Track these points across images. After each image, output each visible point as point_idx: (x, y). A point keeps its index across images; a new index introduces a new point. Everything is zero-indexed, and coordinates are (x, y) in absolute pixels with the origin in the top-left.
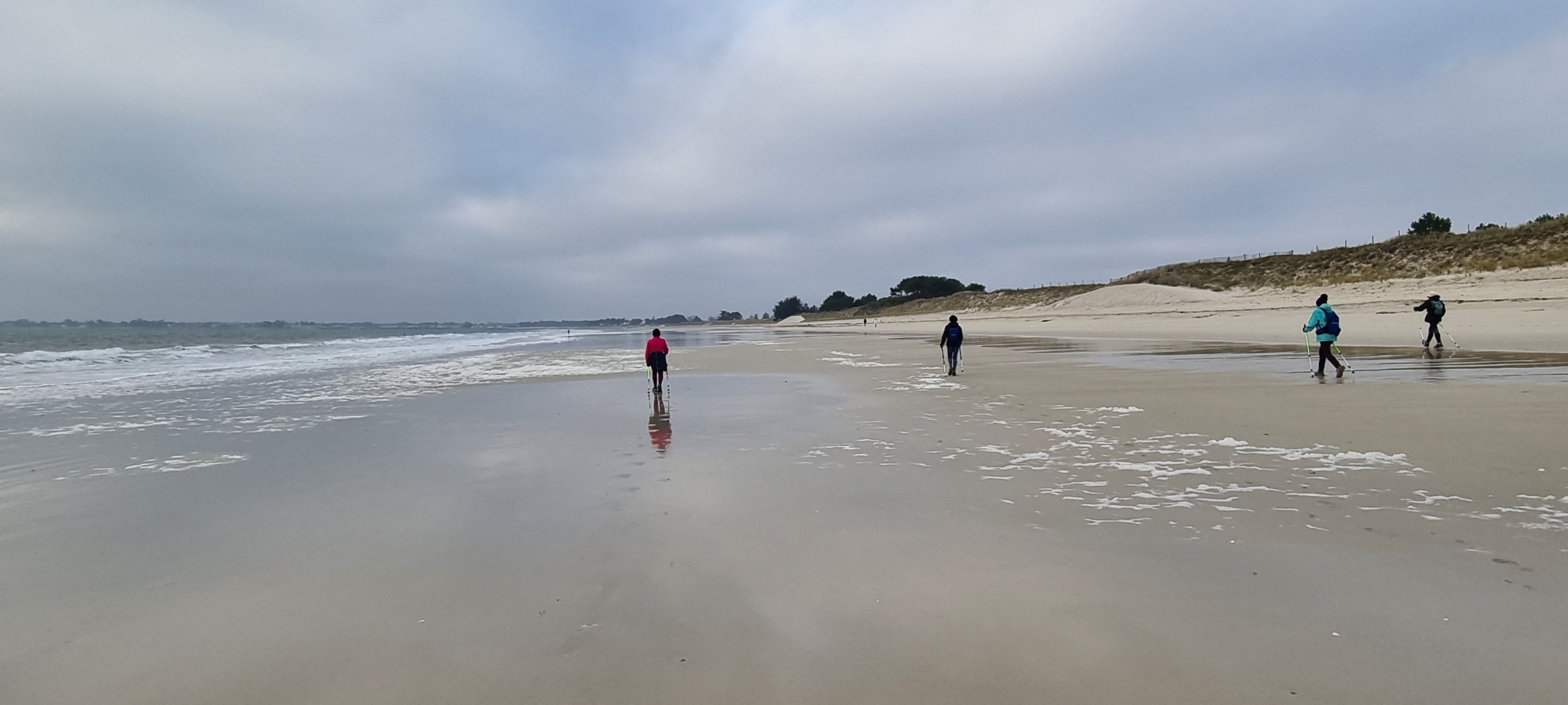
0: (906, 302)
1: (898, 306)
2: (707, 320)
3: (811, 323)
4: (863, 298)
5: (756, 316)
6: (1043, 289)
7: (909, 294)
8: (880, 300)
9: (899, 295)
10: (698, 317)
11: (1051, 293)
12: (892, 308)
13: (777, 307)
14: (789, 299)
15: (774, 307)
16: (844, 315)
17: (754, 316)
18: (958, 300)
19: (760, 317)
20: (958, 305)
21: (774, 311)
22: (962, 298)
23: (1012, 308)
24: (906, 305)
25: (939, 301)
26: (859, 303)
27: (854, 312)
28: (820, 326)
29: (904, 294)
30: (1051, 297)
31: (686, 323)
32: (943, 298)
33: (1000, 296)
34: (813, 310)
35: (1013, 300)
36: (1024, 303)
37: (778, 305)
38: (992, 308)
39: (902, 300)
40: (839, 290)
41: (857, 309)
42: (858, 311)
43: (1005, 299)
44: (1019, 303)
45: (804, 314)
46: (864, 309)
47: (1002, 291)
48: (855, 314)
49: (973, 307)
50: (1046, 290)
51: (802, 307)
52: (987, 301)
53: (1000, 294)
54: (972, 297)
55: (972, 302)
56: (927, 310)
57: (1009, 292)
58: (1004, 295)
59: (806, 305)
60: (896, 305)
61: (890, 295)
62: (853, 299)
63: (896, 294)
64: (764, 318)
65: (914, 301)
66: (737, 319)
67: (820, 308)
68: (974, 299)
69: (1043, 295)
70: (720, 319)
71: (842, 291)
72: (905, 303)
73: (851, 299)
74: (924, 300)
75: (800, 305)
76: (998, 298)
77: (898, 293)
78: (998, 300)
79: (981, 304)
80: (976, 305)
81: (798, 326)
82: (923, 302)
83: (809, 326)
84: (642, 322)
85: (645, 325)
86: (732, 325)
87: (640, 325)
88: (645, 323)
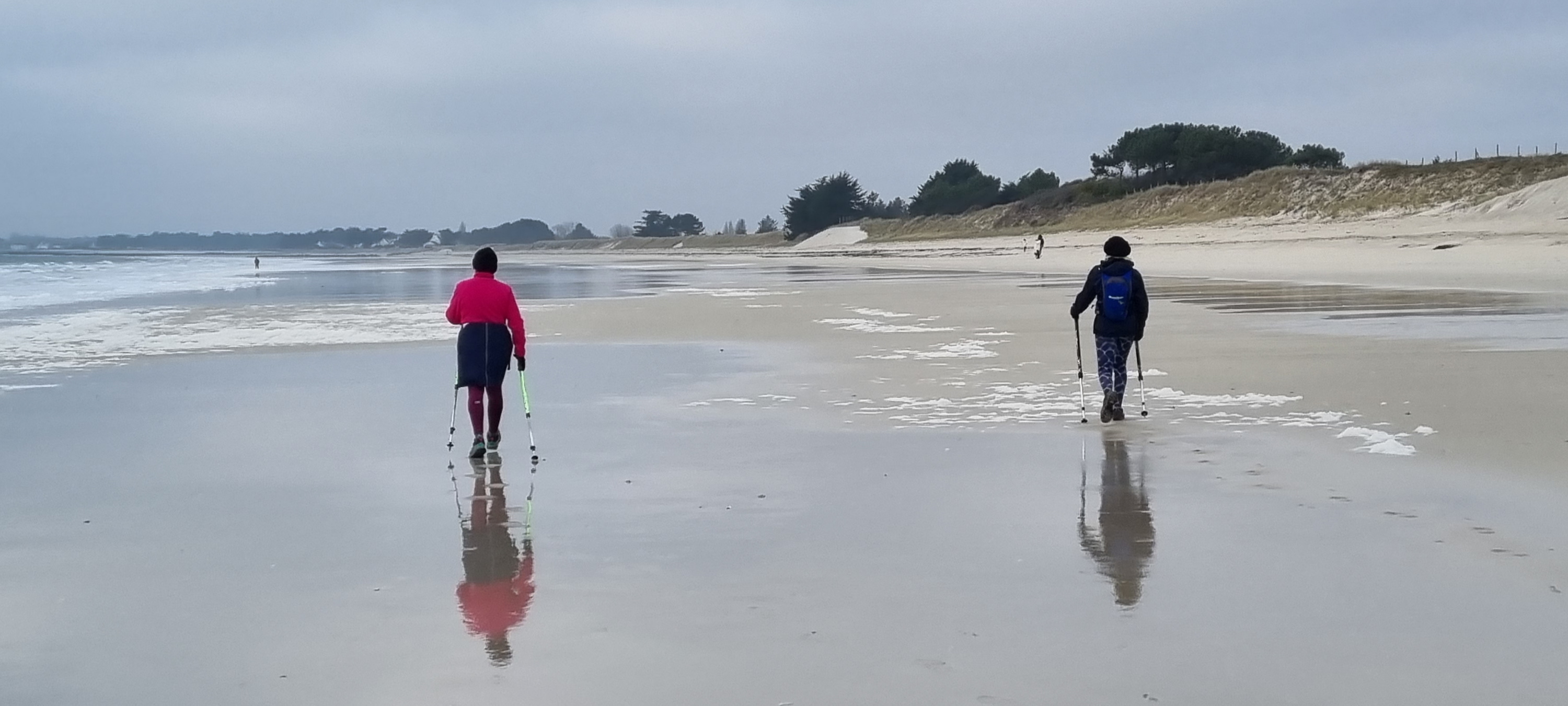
0: (1131, 192)
1: (1111, 203)
2: (607, 234)
3: (878, 247)
4: (1024, 179)
5: (742, 223)
6: (1478, 161)
7: (1143, 171)
8: (1067, 185)
9: (1114, 175)
10: (584, 225)
11: (1492, 175)
12: (1095, 208)
13: (794, 202)
14: (828, 179)
15: (787, 203)
16: (971, 225)
17: (734, 226)
18: (1262, 190)
19: (752, 228)
20: (1262, 202)
21: (787, 213)
22: (1271, 184)
23: (1390, 212)
24: (1130, 201)
25: (1214, 191)
26: (1012, 193)
27: (996, 217)
28: (901, 254)
29: (1127, 170)
30: (1492, 185)
31: (551, 242)
32: (1225, 182)
33: (1367, 181)
34: (894, 211)
35: (1399, 190)
36: (1425, 200)
37: (797, 195)
38: (1342, 212)
39: (1123, 188)
40: (961, 157)
41: (1005, 209)
42: (1007, 216)
43: (1381, 188)
44: (1412, 201)
45: (866, 221)
46: (1022, 209)
47: (1372, 167)
48: (998, 225)
49: (1297, 207)
50: (1484, 167)
51: (862, 204)
52: (1333, 193)
53: (1366, 176)
54: (1297, 183)
55: (1295, 197)
56: (1183, 216)
57: (1391, 171)
58: (1379, 177)
59: (873, 197)
60: (1105, 201)
61: (1092, 175)
62: (998, 181)
63: (1106, 172)
64: (761, 231)
65: (1151, 190)
66: (688, 233)
67: (912, 206)
68: (1301, 187)
69: (1473, 179)
70: (643, 232)
71: (969, 161)
72: (1128, 196)
73: (992, 183)
74: (1176, 187)
75: (859, 197)
76: (1361, 185)
77: (1111, 169)
78: (1360, 191)
79: (1318, 201)
80: (1306, 203)
81: (846, 254)
82: (1173, 193)
83: (874, 253)
84: (432, 240)
85: (439, 248)
86: (675, 249)
87: (426, 247)
88: (439, 242)
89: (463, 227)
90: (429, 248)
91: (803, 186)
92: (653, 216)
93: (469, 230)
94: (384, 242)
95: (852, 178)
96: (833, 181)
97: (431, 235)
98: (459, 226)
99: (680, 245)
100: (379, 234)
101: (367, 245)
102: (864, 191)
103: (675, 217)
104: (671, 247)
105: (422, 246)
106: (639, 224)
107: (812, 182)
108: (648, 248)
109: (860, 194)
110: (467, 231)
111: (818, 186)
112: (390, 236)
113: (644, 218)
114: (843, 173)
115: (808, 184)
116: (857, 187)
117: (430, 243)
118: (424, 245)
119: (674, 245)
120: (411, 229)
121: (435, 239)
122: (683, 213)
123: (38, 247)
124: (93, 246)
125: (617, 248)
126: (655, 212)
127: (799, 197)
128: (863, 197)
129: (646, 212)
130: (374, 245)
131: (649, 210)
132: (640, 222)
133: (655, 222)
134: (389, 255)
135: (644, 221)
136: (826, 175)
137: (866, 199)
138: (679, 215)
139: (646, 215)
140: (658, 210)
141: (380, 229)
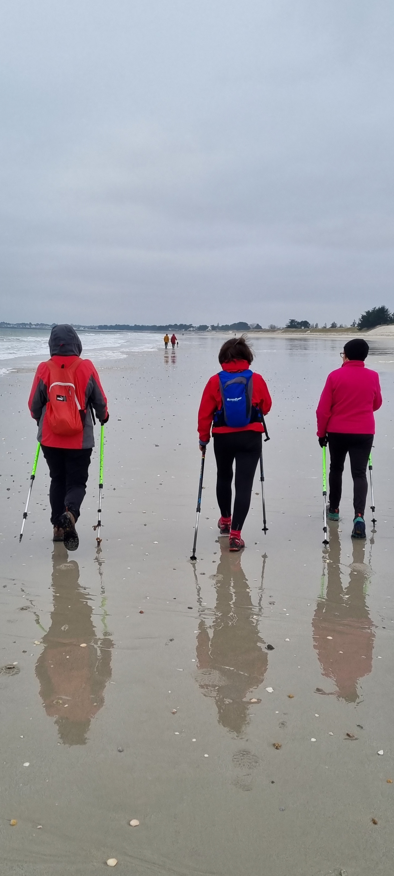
13: (363, 316)
15: (360, 317)
51: (391, 318)
84: (209, 328)
85: (211, 331)
86: (307, 333)
87: (207, 331)
88: (211, 329)
89: (218, 324)
90: (208, 331)
91: (367, 311)
92: (292, 321)
93: (220, 325)
94: (191, 329)
95: (386, 308)
96: (379, 308)
97: (208, 327)
98: (217, 323)
99: (309, 331)
100: (190, 326)
101: (186, 330)
102: (391, 313)
103: (301, 322)
104: (305, 332)
105: (205, 330)
106: (287, 324)
107: (370, 309)
108: (296, 332)
109: (389, 313)
110: (220, 326)
111: (373, 311)
112: (193, 327)
113: (289, 322)
114: (383, 306)
115: (369, 310)
116: (388, 311)
117: (208, 330)
118: (206, 330)
119: (307, 331)
120: (201, 325)
121: (210, 328)
122: (304, 320)
123: (80, 328)
124: (97, 328)
125: (282, 332)
126: (293, 320)
127: (365, 315)
128: (390, 315)
129: (290, 320)
130: (188, 330)
131: (291, 319)
132: (288, 323)
133: (293, 324)
134: (195, 333)
135: (289, 323)
136: (375, 307)
137: (391, 316)
138: (302, 321)
139: (290, 321)
140: (294, 319)
141: (190, 325)
